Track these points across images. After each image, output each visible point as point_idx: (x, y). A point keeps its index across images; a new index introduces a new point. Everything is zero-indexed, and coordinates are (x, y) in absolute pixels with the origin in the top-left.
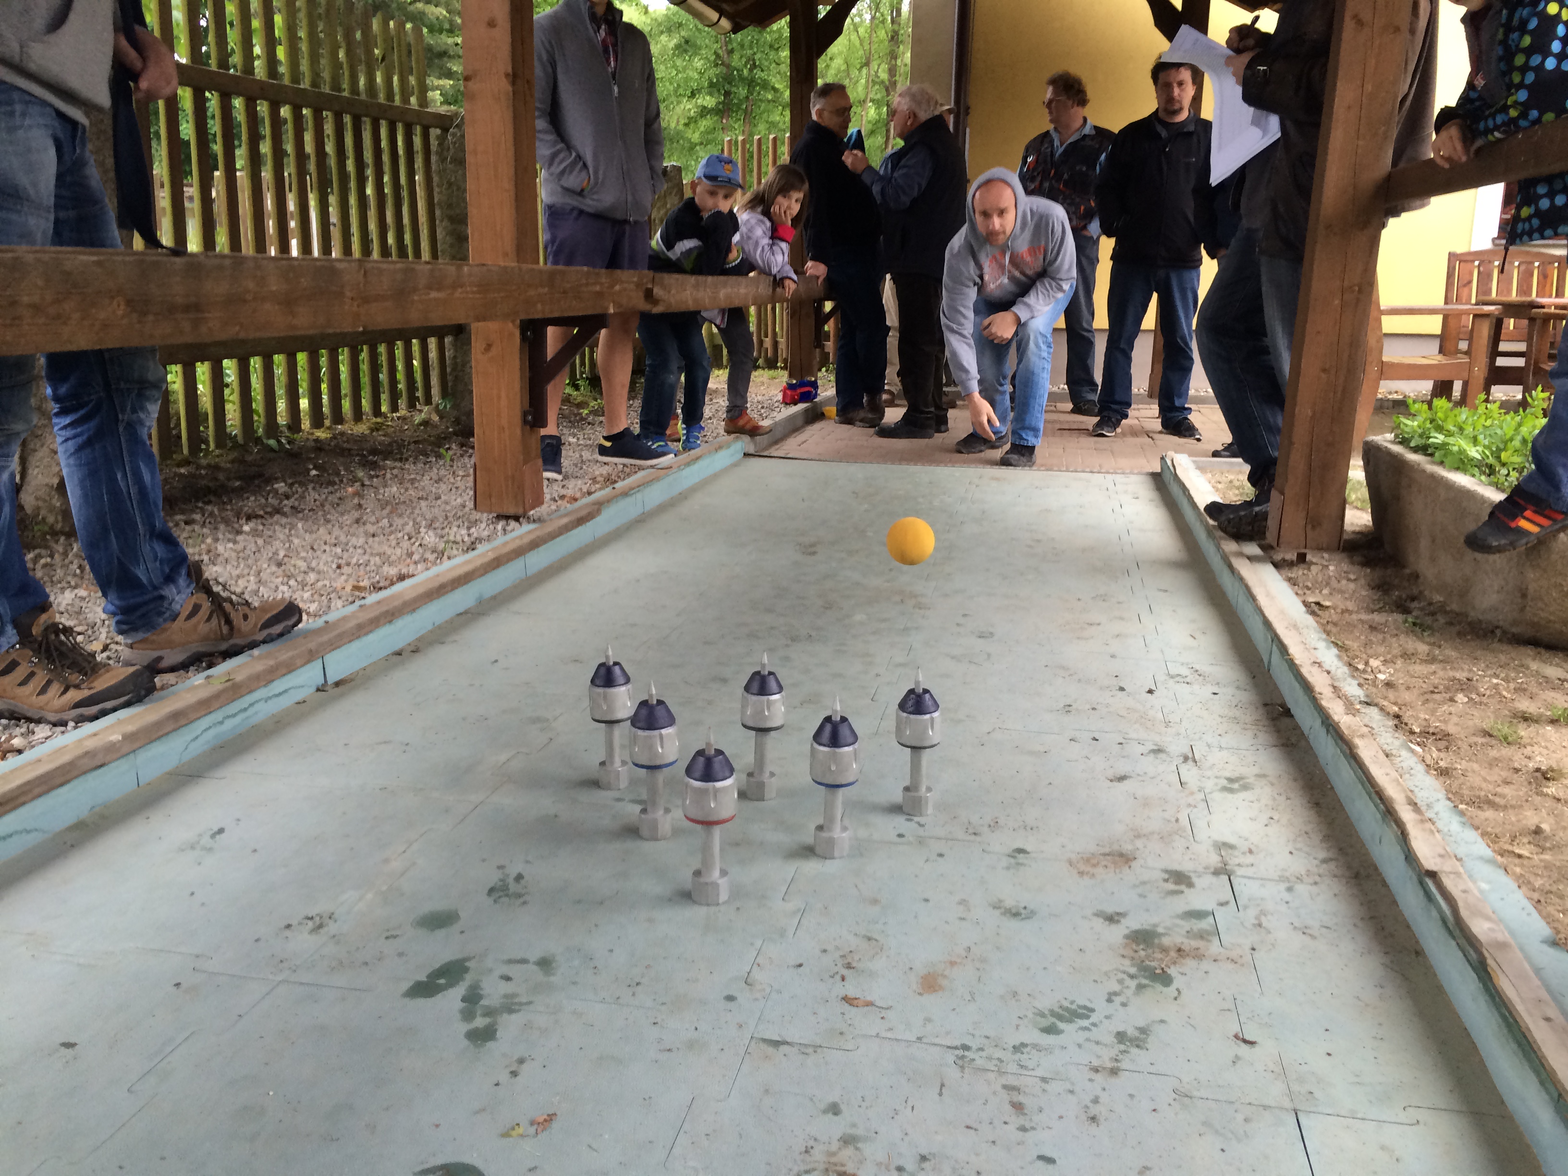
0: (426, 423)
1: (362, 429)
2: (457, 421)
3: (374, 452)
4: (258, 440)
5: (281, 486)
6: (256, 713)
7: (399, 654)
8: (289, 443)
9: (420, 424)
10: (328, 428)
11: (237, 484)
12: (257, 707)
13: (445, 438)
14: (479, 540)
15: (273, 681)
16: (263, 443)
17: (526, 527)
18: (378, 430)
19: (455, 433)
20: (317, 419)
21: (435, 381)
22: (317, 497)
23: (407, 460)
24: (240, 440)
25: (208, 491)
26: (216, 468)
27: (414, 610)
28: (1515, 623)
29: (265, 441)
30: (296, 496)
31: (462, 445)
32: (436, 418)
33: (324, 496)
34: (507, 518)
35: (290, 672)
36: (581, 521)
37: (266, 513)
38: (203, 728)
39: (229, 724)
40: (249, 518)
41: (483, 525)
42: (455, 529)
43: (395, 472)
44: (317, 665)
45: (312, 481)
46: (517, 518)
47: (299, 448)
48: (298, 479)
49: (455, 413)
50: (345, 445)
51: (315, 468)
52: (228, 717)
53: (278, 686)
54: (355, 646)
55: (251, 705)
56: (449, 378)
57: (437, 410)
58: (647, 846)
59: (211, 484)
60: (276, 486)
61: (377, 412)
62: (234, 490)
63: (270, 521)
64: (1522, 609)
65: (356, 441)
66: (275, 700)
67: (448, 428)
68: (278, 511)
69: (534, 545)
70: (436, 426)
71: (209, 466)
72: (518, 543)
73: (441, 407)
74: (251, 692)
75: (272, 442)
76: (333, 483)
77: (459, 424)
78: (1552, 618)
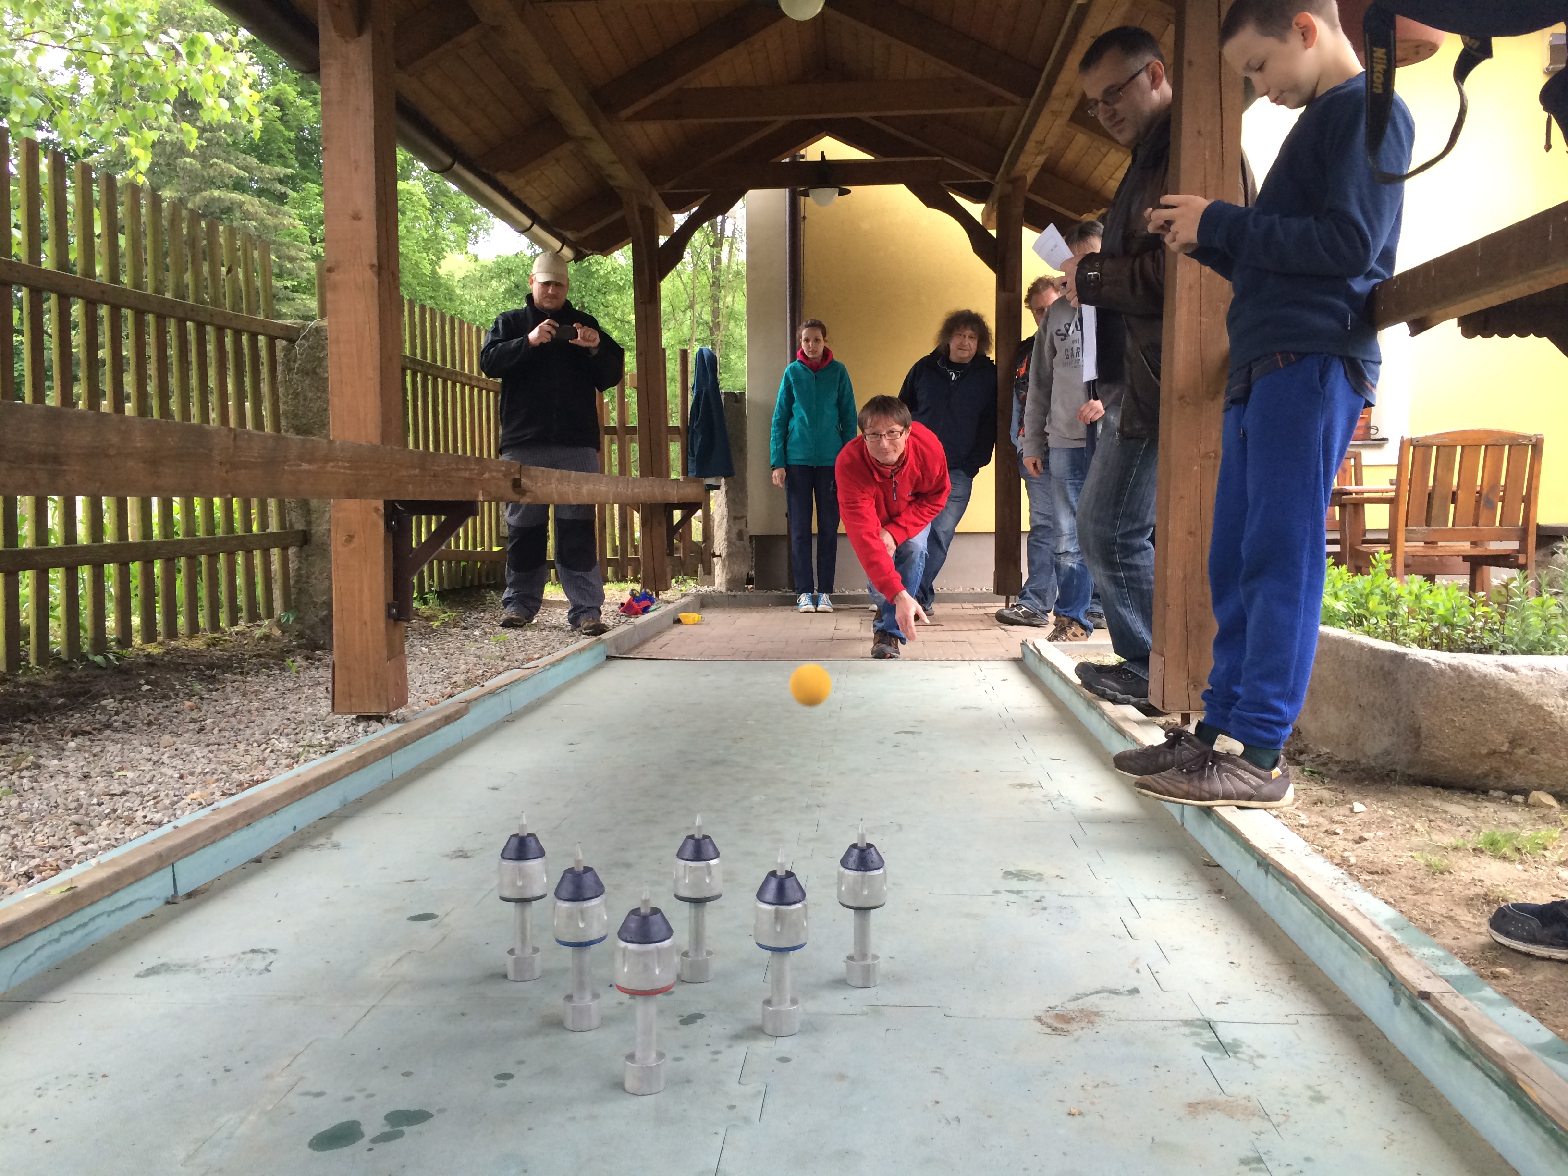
0: (267, 637)
1: (197, 644)
2: (301, 635)
3: (211, 666)
4: (83, 657)
5: (110, 703)
6: (97, 929)
7: (258, 860)
8: (118, 659)
9: (261, 639)
10: (160, 644)
11: (61, 701)
12: (99, 922)
13: (288, 652)
14: (338, 743)
15: (118, 890)
16: (88, 660)
17: (389, 728)
18: (214, 645)
19: (299, 646)
20: (149, 634)
21: (277, 594)
22: (150, 711)
23: (248, 673)
24: (64, 656)
25: (29, 709)
26: (37, 685)
27: (274, 812)
28: (1411, 764)
29: (91, 657)
30: (128, 712)
31: (307, 658)
32: (277, 632)
33: (158, 711)
34: (368, 718)
35: (136, 881)
36: (448, 720)
37: (94, 729)
38: (37, 946)
39: (67, 942)
40: (75, 735)
41: (342, 729)
42: (311, 734)
43: (236, 684)
44: (167, 873)
45: (144, 697)
46: (379, 719)
47: (130, 664)
48: (129, 695)
49: (299, 627)
50: (179, 661)
51: (147, 683)
52: (66, 933)
53: (123, 897)
54: (210, 851)
55: (92, 919)
56: (293, 590)
57: (279, 624)
58: (575, 1038)
59: (31, 702)
60: (104, 703)
61: (214, 625)
62: (57, 708)
63: (100, 737)
64: (1417, 749)
65: (190, 657)
66: (119, 914)
67: (291, 641)
68: (108, 726)
69: (402, 743)
70: (277, 641)
71: (28, 684)
72: (384, 741)
73: (283, 621)
74: (93, 903)
75: (99, 659)
76: (166, 697)
77: (303, 638)
78: (1447, 755)
